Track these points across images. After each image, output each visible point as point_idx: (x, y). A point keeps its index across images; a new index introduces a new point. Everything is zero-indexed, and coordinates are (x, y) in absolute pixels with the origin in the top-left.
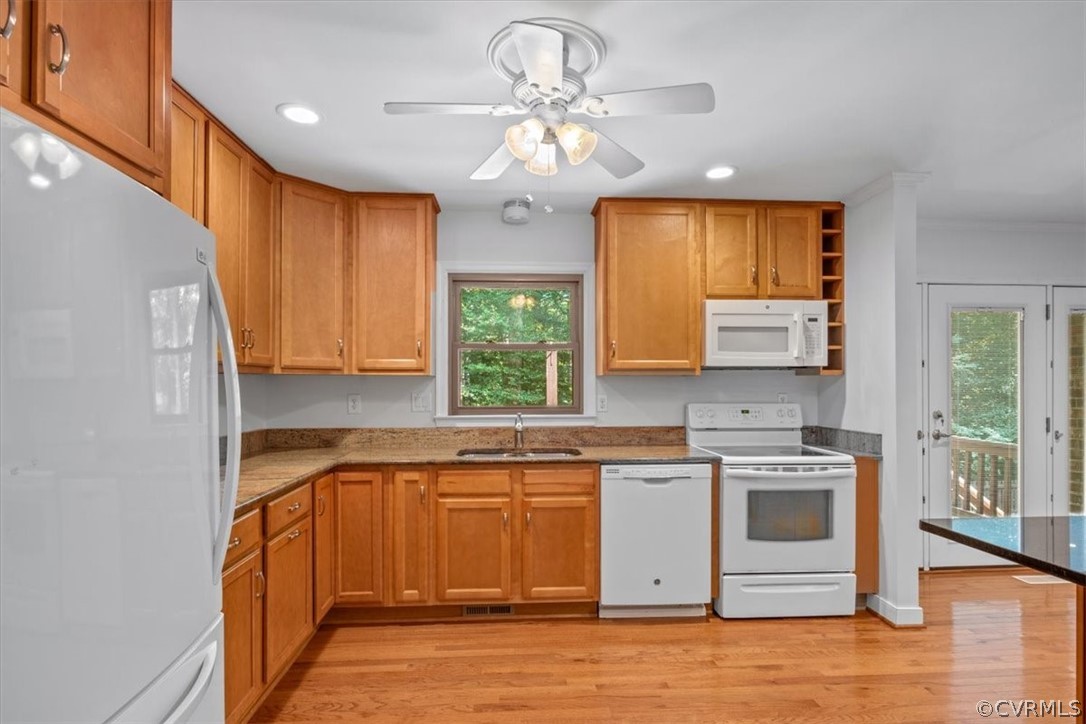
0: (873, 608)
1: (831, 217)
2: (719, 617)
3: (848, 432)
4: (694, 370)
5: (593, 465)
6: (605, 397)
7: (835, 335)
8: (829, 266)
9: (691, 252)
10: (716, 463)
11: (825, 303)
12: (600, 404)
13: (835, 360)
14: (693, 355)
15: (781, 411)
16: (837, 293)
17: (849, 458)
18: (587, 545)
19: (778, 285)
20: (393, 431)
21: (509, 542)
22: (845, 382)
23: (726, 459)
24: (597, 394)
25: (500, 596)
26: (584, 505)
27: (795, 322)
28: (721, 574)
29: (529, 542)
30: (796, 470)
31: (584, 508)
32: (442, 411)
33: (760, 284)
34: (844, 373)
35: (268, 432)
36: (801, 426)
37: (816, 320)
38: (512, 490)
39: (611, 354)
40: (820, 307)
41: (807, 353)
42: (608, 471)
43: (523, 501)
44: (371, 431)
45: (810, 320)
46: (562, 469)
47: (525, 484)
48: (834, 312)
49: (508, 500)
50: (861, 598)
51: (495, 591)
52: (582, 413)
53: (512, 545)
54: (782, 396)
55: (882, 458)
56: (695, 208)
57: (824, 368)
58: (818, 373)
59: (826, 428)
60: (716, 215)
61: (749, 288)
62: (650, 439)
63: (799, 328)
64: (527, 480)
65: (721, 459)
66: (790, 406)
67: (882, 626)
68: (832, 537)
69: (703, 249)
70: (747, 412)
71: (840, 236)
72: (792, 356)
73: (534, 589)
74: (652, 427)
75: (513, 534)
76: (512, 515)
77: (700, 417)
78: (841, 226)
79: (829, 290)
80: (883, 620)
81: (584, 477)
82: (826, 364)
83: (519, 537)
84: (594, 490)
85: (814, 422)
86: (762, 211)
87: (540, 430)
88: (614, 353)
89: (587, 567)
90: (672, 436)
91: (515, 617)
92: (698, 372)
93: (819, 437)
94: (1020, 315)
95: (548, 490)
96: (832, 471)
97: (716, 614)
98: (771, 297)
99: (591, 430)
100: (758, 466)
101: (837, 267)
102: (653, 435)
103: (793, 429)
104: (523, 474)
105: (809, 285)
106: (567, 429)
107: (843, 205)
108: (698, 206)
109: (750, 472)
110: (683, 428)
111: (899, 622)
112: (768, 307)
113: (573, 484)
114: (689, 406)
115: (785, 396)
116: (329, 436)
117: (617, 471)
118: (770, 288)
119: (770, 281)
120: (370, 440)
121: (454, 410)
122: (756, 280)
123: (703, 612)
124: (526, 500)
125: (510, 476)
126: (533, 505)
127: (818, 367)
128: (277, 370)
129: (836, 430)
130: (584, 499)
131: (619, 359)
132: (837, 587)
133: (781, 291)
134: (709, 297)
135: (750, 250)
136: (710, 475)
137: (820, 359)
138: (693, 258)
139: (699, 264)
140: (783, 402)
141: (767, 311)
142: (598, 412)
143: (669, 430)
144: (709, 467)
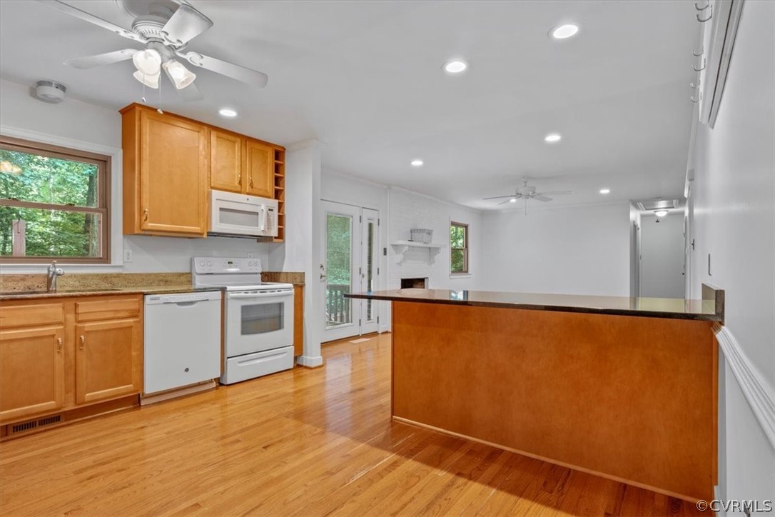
0: (300, 363)
1: (279, 154)
2: (224, 385)
3: (287, 273)
4: (202, 234)
5: (138, 296)
6: (131, 251)
7: (281, 219)
8: (278, 181)
9: (202, 157)
10: (223, 290)
11: (277, 201)
12: (126, 255)
13: (281, 234)
14: (202, 225)
15: (250, 262)
16: (281, 197)
17: (291, 285)
18: (134, 353)
19: (252, 187)
21: (63, 362)
22: (284, 247)
23: (229, 288)
24: (124, 248)
25: (54, 407)
26: (132, 325)
27: (263, 210)
28: (226, 358)
29: (82, 357)
31: (131, 327)
33: (242, 184)
34: (284, 242)
36: (261, 271)
37: (272, 210)
38: (65, 319)
39: (144, 218)
40: (275, 203)
41: (268, 228)
42: (152, 299)
43: (76, 326)
45: (270, 210)
46: (111, 299)
47: (78, 314)
48: (281, 205)
49: (61, 327)
50: (296, 358)
51: (49, 405)
52: (110, 263)
53: (65, 364)
54: (249, 254)
55: (305, 285)
56: (204, 129)
57: (275, 238)
58: (272, 240)
59: (274, 273)
60: (217, 137)
61: (236, 187)
62: (166, 281)
63: (265, 215)
64: (80, 310)
65: (226, 288)
66: (256, 260)
67: (305, 370)
68: (283, 328)
69: (209, 157)
70: (231, 263)
71: (283, 165)
72: (260, 229)
73: (87, 395)
74: (168, 273)
75: (67, 355)
76: (66, 340)
77: (203, 266)
78: (283, 160)
79: (278, 194)
80: (306, 367)
81: (131, 304)
82: (277, 235)
83: (72, 356)
84: (138, 314)
85: (266, 270)
86: (243, 141)
88: (147, 218)
89: (134, 370)
90: (182, 278)
91: (64, 423)
92: (205, 236)
93: (269, 277)
94: (351, 219)
95: (98, 317)
96: (283, 292)
97: (221, 384)
98: (248, 194)
99: (118, 276)
100: (246, 292)
101: (281, 182)
102: (169, 278)
103: (256, 273)
104: (76, 306)
105: (268, 190)
107: (285, 149)
108: (206, 128)
109: (243, 294)
110: (190, 273)
111: (313, 365)
112: (248, 199)
113: (122, 311)
114: (196, 259)
115: (251, 254)
117: (158, 298)
118: (248, 189)
119: (248, 184)
122: (240, 183)
123: (214, 385)
124: (79, 325)
125: (64, 308)
126: (86, 330)
127: (272, 237)
129: (280, 273)
130: (131, 320)
131: (150, 222)
132: (285, 354)
133: (255, 191)
134: (212, 188)
135: (237, 163)
136: (220, 297)
137: (274, 233)
138: (203, 161)
139: (206, 167)
140: (250, 257)
141: (247, 202)
142: (124, 262)
143: (180, 275)
144: (220, 292)
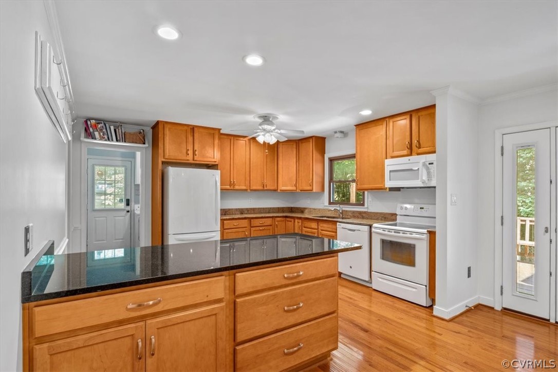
6: (371, 200)
10: (370, 226)
12: (369, 202)
17: (424, 231)
19: (419, 148)
20: (315, 209)
24: (368, 198)
28: (372, 271)
30: (399, 233)
32: (327, 203)
35: (292, 208)
37: (432, 164)
41: (428, 180)
44: (310, 209)
45: (430, 164)
52: (364, 206)
56: (385, 121)
60: (394, 122)
61: (407, 152)
62: (385, 218)
63: (424, 168)
68: (415, 266)
70: (423, 208)
72: (421, 182)
87: (350, 211)
90: (393, 217)
95: (326, 229)
96: (414, 235)
98: (417, 154)
99: (365, 212)
100: (384, 229)
102: (387, 216)
106: (357, 212)
109: (381, 231)
110: (396, 214)
112: (409, 160)
116: (302, 210)
117: (341, 225)
119: (415, 147)
120: (310, 211)
121: (330, 203)
128: (279, 191)
131: (360, 185)
135: (407, 134)
141: (409, 162)
142: (368, 206)
